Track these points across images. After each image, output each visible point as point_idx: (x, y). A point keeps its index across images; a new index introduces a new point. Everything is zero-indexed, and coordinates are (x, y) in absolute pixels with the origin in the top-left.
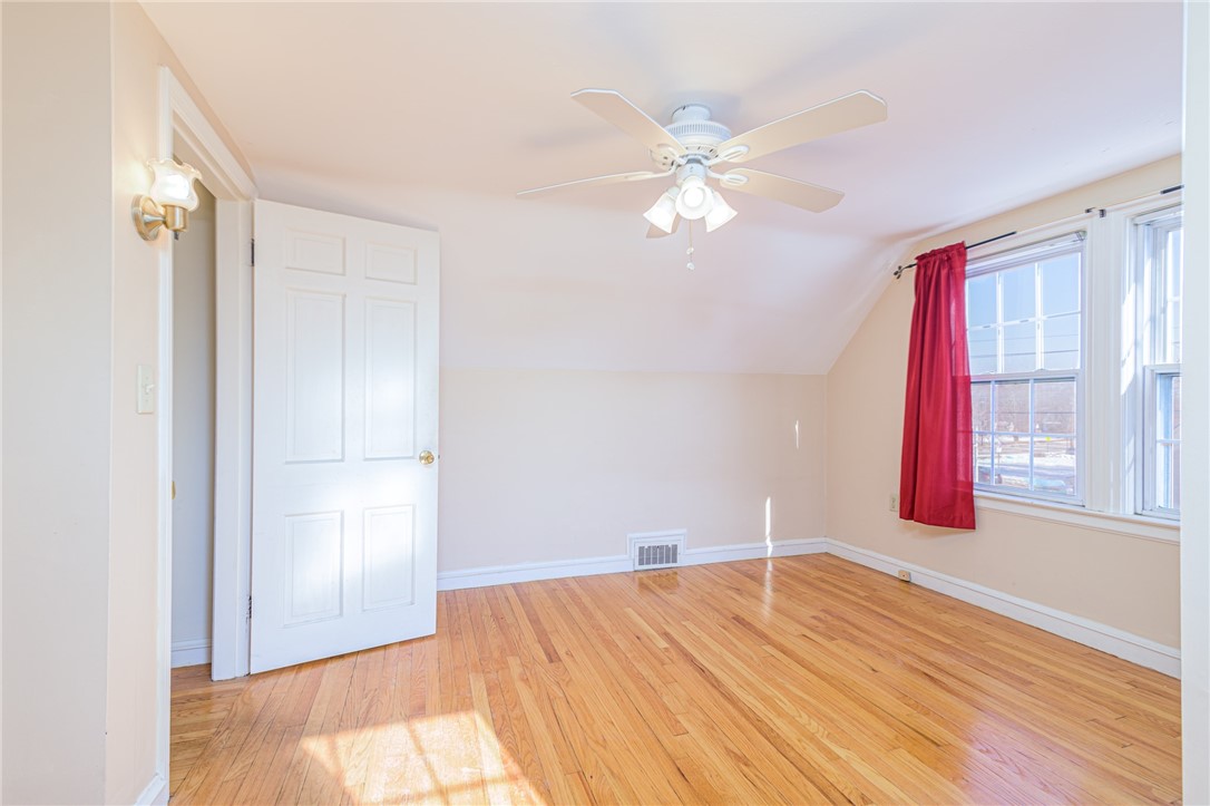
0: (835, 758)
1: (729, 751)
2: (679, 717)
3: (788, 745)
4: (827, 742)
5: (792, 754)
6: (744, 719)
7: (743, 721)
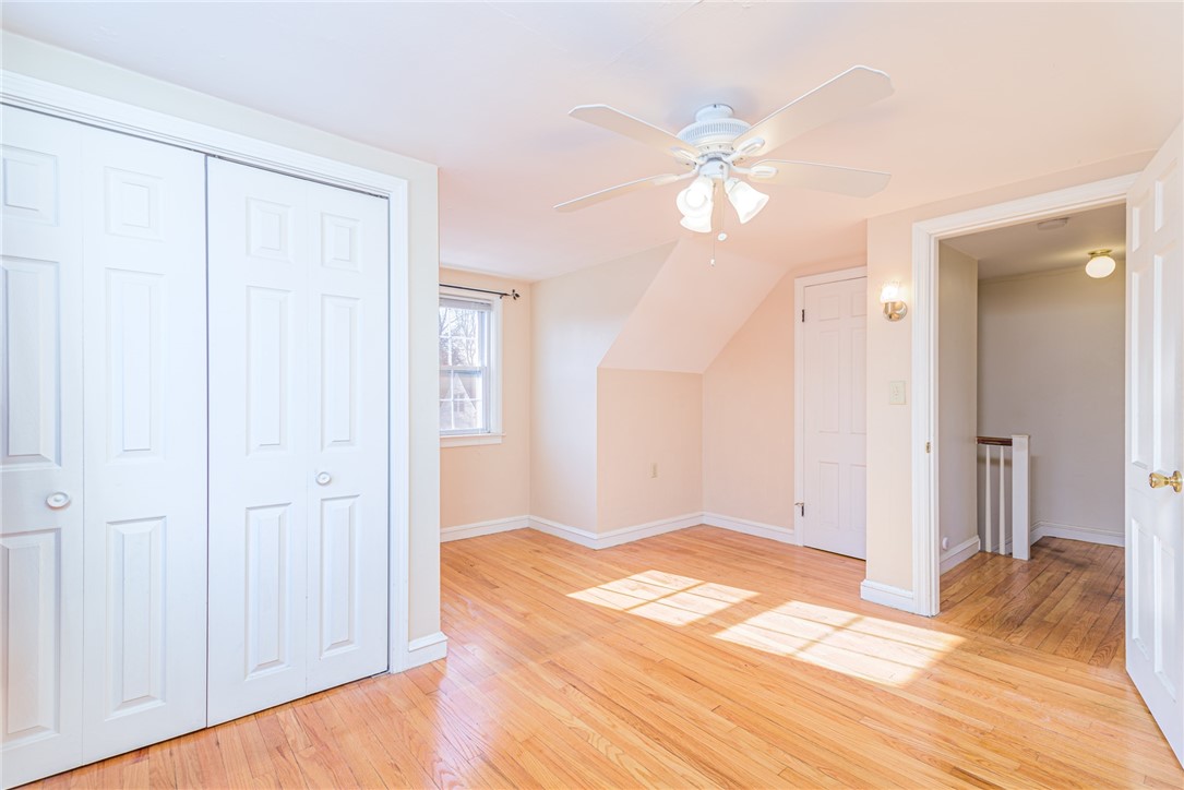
0: (583, 716)
1: (669, 702)
2: (732, 726)
3: (623, 719)
4: (591, 730)
5: (618, 712)
6: (672, 737)
7: (672, 735)
